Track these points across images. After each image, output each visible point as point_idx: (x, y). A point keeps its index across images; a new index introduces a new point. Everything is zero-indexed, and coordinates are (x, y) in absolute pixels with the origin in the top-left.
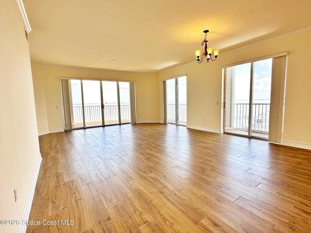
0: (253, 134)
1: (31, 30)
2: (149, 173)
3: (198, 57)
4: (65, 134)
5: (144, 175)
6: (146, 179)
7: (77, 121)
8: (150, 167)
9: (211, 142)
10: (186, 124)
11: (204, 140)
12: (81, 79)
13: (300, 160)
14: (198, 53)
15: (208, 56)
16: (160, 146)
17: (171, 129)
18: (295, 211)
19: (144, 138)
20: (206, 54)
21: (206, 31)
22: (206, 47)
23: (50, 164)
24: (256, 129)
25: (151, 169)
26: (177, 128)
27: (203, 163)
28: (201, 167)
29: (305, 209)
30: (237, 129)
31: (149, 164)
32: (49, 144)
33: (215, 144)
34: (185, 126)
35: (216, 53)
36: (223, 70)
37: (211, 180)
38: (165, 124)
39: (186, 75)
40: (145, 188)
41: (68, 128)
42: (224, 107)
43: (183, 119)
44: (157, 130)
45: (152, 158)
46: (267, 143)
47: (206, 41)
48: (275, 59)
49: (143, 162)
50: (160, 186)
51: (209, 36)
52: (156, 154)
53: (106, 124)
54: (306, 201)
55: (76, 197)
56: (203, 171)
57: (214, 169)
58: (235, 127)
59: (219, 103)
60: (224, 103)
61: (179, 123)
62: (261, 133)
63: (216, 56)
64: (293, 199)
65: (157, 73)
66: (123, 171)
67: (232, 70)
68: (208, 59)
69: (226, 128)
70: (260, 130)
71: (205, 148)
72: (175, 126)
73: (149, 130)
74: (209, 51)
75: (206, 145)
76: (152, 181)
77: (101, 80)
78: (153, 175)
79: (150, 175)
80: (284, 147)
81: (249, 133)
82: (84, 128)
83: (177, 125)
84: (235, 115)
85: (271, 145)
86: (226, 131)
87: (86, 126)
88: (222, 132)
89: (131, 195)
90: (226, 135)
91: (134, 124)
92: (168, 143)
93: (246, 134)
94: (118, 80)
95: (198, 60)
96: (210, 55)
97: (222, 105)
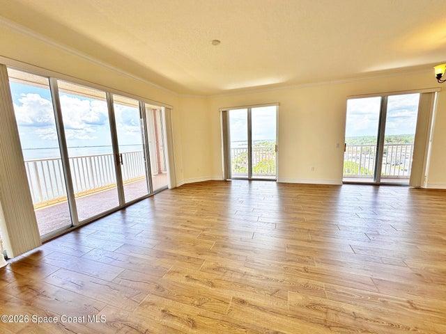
39: (280, 103)
46: (406, 188)
48: (421, 95)
60: (345, 145)
81: (377, 180)
82: (76, 227)
83: (250, 180)
93: (371, 181)
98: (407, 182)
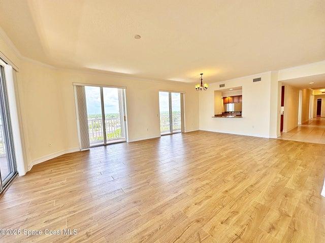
21: (202, 74)
22: (202, 83)
47: (201, 79)
98: (180, 131)
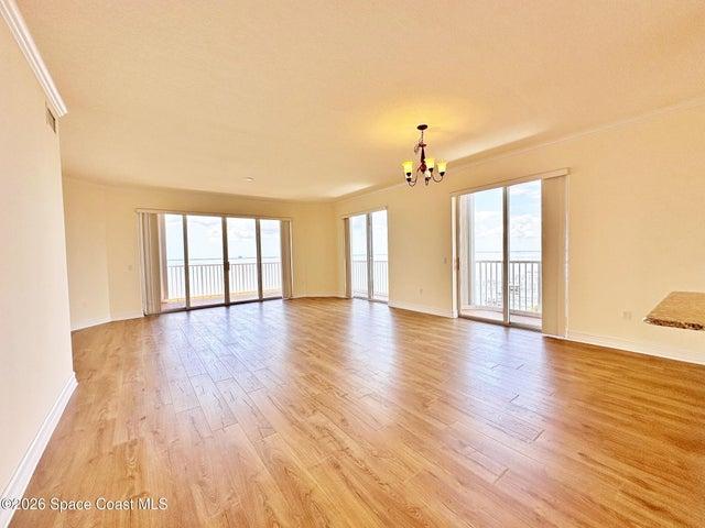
0: (513, 319)
1: (66, 112)
2: (310, 412)
3: (409, 174)
4: (143, 324)
5: (299, 419)
6: (302, 428)
7: (175, 294)
8: (315, 398)
9: (436, 336)
10: (387, 300)
11: (420, 332)
12: (184, 213)
13: (607, 373)
14: (408, 167)
15: (428, 174)
16: (336, 347)
17: (358, 308)
18: (628, 504)
19: (306, 329)
20: (423, 168)
21: (422, 127)
22: (423, 157)
23: (93, 397)
24: (517, 308)
25: (316, 404)
26: (371, 307)
27: (424, 384)
28: (419, 396)
29: (647, 498)
30: (481, 309)
31: (312, 389)
32: (103, 346)
33: (444, 341)
34: (385, 303)
35: (442, 168)
36: (454, 199)
37: (441, 426)
38: (348, 299)
39: (387, 208)
40: (299, 455)
41: (153, 310)
42: (458, 268)
43: (382, 287)
44: (332, 313)
45: (319, 375)
46: (540, 336)
47: (422, 146)
48: (546, 181)
49: (300, 386)
50: (334, 449)
51: (428, 136)
52: (328, 366)
53: (231, 301)
54: (642, 475)
55: (132, 489)
56: (424, 403)
57: (445, 401)
58: (478, 303)
59: (447, 260)
60: (458, 260)
61: (375, 298)
62: (525, 315)
63: (442, 174)
64: (615, 471)
65: (333, 204)
66: (255, 412)
67: (469, 201)
68: (427, 179)
69: (462, 307)
70: (523, 309)
71: (426, 349)
72: (367, 303)
73: (318, 311)
74: (429, 164)
75: (427, 344)
76: (317, 434)
77: (224, 215)
78: (319, 419)
79: (313, 418)
80: (571, 344)
81: (505, 316)
82: (188, 310)
83: (371, 301)
84: (477, 279)
85: (548, 339)
86: (463, 313)
87: (192, 305)
88: (456, 315)
89: (265, 476)
90: (463, 322)
91: (289, 300)
92: (354, 340)
93: (500, 318)
94: (258, 217)
95: (409, 180)
96: (431, 170)
97: (454, 264)
